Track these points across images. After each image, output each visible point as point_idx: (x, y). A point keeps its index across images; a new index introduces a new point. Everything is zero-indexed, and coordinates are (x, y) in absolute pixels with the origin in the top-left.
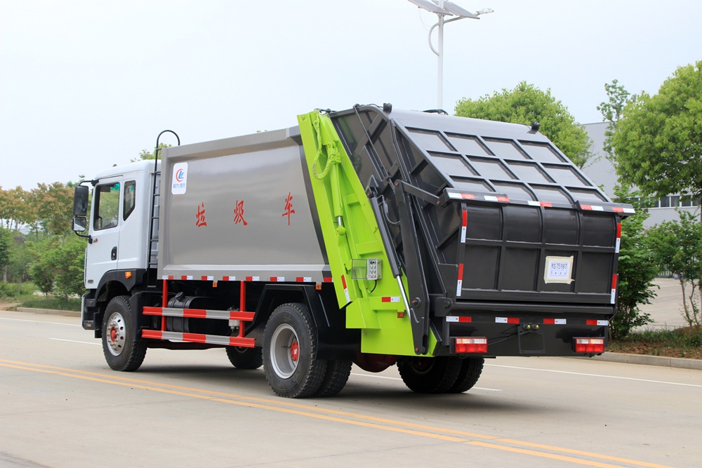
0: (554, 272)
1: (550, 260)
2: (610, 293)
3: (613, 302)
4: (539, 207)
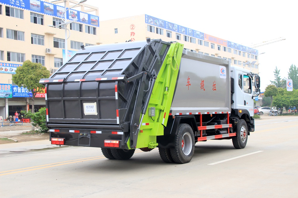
0: (88, 110)
1: (85, 105)
2: (116, 118)
3: (118, 123)
4: (79, 82)
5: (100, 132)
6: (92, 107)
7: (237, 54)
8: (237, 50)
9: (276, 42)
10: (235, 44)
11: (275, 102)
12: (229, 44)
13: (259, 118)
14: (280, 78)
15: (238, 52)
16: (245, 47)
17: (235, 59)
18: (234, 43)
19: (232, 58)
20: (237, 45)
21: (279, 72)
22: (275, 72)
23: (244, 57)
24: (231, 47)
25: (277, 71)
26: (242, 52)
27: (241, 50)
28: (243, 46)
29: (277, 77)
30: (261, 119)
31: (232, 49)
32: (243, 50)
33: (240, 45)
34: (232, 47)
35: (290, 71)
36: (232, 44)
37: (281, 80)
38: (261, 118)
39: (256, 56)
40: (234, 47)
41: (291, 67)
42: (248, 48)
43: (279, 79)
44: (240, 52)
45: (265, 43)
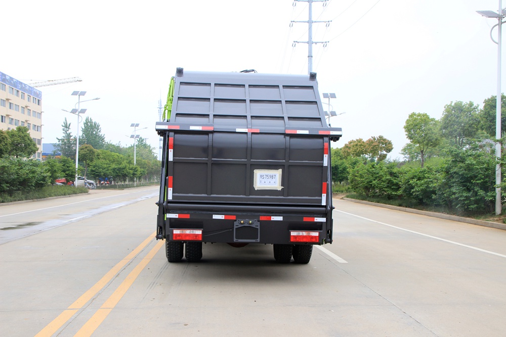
0: (263, 181)
1: (258, 173)
2: (321, 196)
3: (324, 204)
4: (246, 133)
5: (280, 218)
6: (272, 177)
7: (13, 94)
8: (14, 88)
9: (68, 82)
10: (12, 79)
11: (94, 169)
12: (3, 78)
13: (87, 192)
14: (71, 134)
15: (15, 92)
16: (25, 85)
17: (10, 101)
18: (10, 77)
19: (7, 99)
20: (14, 80)
21: (69, 126)
22: (64, 125)
23: (23, 100)
24: (5, 83)
25: (67, 124)
26: (20, 91)
27: (19, 89)
28: (21, 83)
29: (67, 133)
30: (89, 194)
31: (7, 86)
32: (22, 88)
33: (17, 81)
34: (7, 82)
35: (85, 126)
36: (8, 78)
37: (72, 138)
38: (89, 192)
39: (39, 100)
40: (10, 83)
41: (86, 121)
42: (29, 86)
43: (69, 136)
44: (18, 91)
45: (51, 82)
